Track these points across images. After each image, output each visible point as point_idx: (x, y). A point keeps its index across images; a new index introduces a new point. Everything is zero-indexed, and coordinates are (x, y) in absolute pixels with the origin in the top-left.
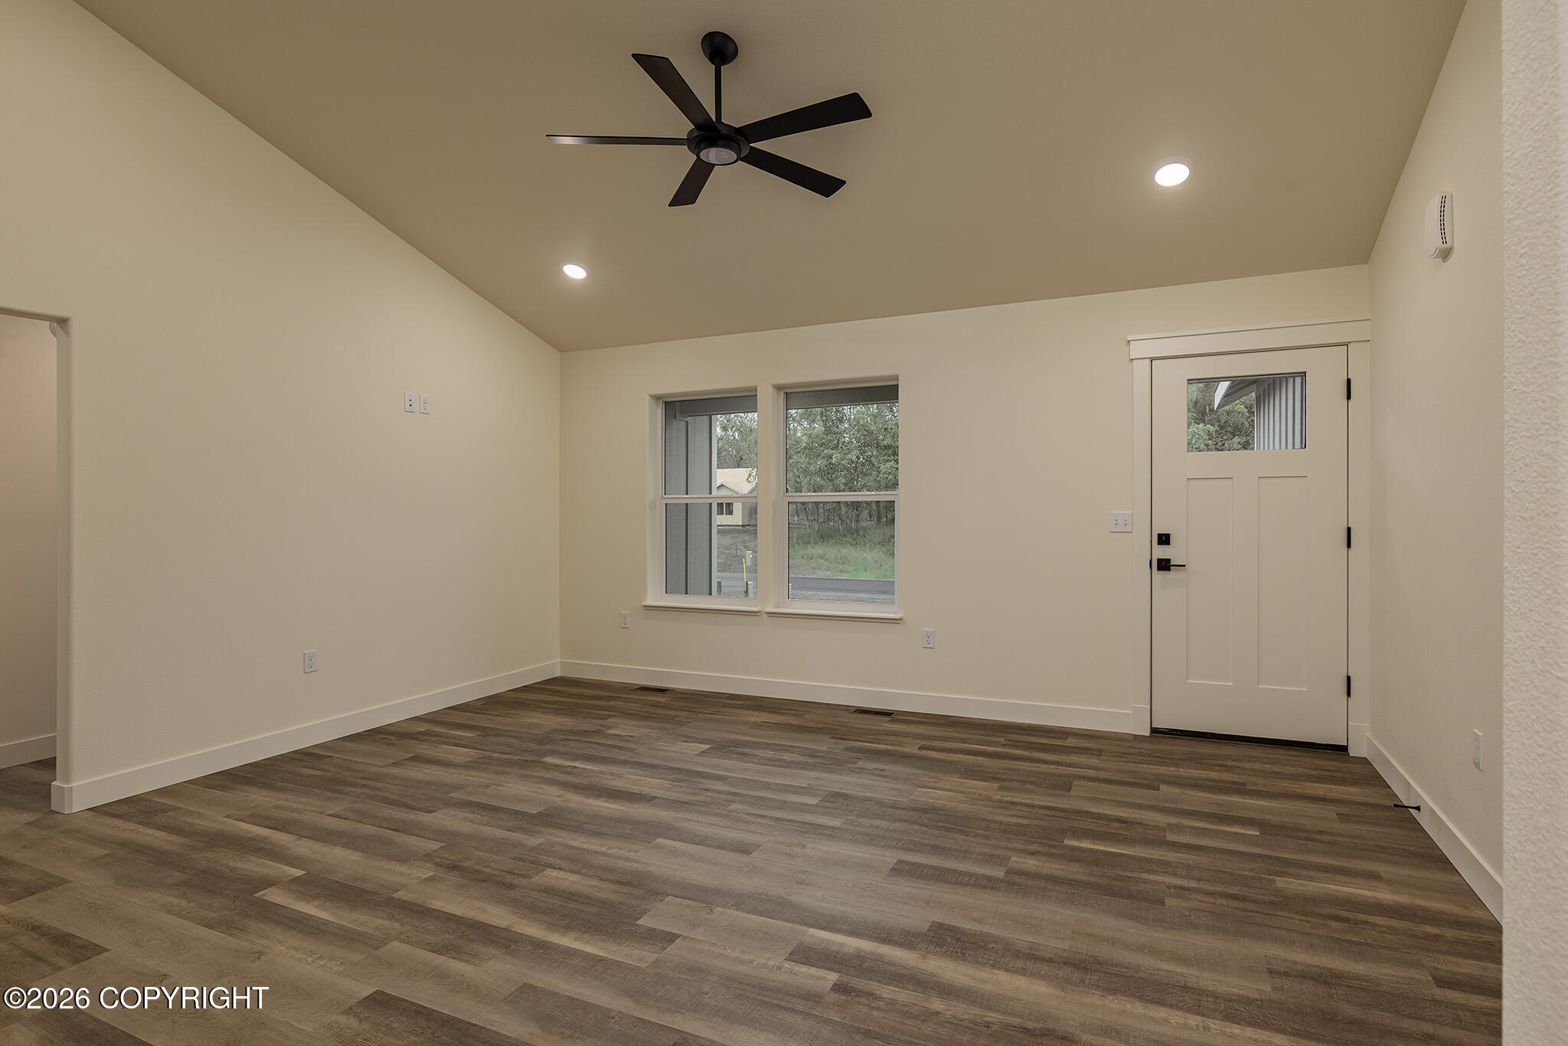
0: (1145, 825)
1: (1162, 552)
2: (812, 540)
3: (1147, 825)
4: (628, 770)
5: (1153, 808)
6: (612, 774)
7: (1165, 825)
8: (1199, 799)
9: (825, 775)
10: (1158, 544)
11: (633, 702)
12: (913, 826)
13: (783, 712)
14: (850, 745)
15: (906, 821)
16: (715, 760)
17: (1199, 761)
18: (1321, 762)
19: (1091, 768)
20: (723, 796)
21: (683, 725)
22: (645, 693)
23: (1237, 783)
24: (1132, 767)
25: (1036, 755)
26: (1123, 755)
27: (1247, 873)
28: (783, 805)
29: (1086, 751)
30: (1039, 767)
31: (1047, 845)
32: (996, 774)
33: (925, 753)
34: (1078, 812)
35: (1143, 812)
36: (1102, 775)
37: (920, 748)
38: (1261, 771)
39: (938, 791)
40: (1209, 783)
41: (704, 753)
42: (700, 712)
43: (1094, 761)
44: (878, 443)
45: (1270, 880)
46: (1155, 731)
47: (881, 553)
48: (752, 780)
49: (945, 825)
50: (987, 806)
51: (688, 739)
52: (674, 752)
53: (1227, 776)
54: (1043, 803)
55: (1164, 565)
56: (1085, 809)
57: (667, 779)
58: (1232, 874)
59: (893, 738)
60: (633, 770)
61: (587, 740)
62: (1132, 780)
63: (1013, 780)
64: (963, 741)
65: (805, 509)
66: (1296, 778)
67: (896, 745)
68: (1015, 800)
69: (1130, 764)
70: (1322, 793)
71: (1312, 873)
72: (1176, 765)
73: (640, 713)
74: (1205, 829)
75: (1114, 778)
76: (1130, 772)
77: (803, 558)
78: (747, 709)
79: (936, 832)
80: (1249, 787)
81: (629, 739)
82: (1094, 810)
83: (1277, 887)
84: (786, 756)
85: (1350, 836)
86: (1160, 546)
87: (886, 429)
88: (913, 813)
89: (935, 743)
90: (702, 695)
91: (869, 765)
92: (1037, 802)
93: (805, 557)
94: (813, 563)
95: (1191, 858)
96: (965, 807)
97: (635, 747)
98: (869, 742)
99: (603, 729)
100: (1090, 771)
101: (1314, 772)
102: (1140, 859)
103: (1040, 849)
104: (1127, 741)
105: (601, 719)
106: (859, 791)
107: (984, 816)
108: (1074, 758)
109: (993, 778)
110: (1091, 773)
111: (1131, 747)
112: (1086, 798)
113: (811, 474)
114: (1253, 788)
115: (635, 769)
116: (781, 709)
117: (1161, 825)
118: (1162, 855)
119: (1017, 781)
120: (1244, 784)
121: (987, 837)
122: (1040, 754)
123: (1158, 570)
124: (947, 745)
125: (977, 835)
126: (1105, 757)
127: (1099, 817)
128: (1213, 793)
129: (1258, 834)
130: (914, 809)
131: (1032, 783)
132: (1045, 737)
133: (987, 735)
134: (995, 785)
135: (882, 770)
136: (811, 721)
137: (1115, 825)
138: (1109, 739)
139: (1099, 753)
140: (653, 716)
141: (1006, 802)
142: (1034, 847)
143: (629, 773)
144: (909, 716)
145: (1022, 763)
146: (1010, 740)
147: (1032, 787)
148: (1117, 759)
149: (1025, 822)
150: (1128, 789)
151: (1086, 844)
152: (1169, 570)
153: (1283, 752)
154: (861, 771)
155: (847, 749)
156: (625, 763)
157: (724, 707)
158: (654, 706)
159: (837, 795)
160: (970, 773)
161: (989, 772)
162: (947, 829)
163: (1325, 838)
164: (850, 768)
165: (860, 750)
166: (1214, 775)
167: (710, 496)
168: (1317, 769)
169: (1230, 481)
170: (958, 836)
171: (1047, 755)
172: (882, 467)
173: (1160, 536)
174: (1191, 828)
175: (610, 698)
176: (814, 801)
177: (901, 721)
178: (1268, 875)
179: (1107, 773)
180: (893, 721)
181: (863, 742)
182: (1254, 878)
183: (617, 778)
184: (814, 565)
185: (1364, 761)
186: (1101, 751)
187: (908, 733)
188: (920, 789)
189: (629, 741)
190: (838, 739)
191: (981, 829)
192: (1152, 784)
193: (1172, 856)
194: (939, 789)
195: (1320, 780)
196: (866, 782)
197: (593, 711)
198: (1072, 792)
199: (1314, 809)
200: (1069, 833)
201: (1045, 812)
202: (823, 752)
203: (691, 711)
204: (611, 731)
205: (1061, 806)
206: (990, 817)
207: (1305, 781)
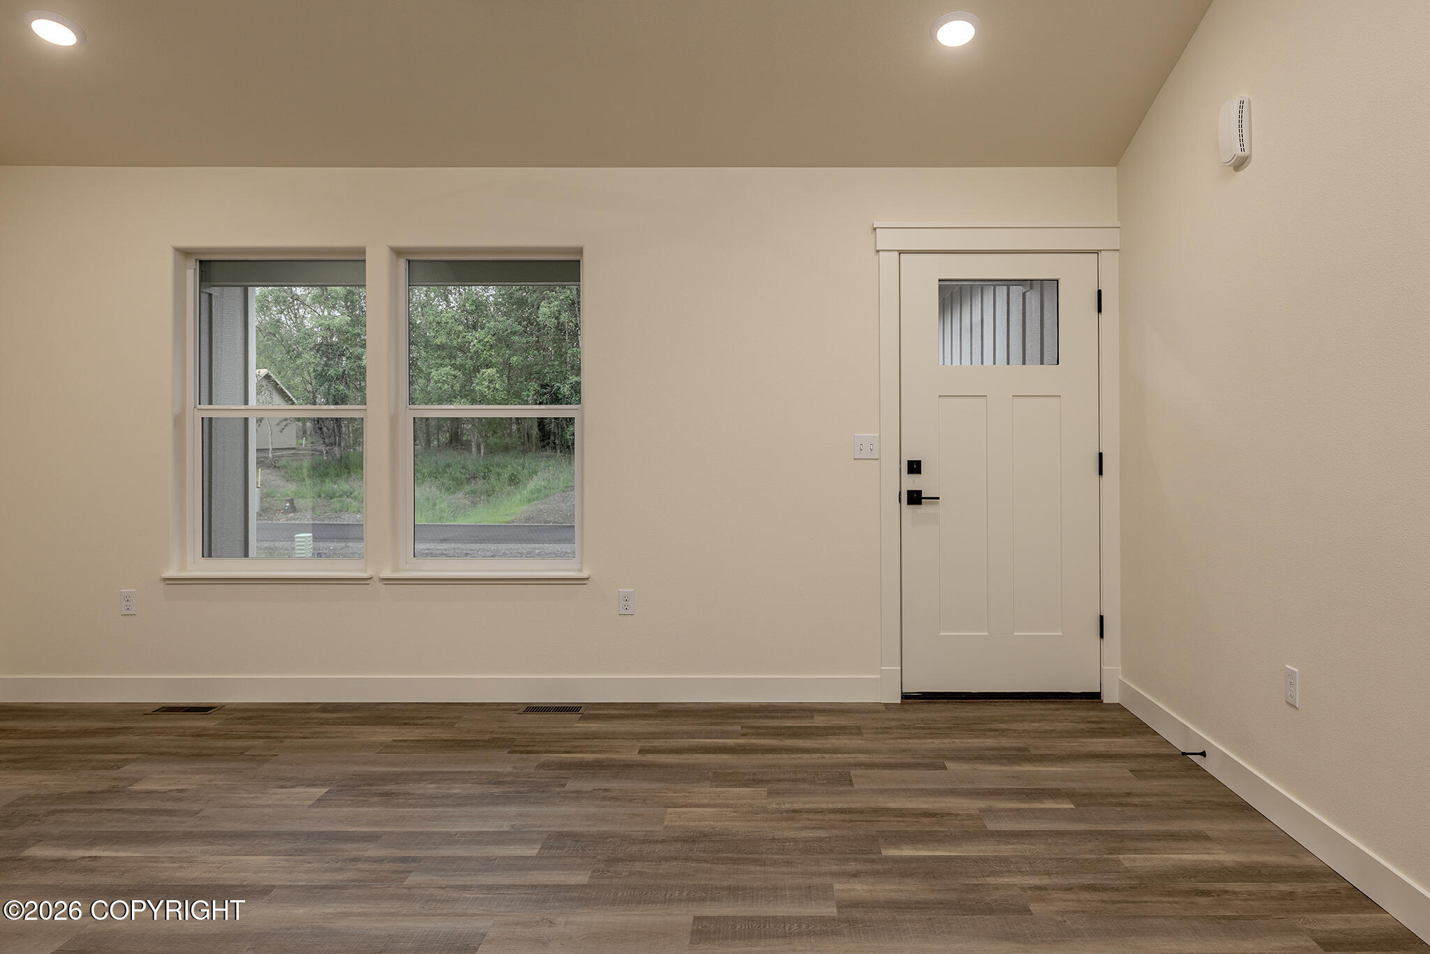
0: (957, 815)
1: (913, 483)
2: (331, 470)
3: (960, 815)
4: (200, 848)
5: (951, 792)
6: (172, 859)
7: (978, 812)
8: (993, 773)
9: (532, 809)
10: (908, 473)
11: (158, 734)
12: (688, 864)
13: (422, 722)
14: (542, 760)
15: (676, 859)
16: (345, 809)
17: (969, 728)
18: (1084, 714)
19: (859, 751)
20: (387, 866)
21: (267, 761)
22: (173, 715)
23: (1019, 749)
24: (903, 744)
25: (789, 742)
26: (886, 730)
27: (1088, 856)
28: (489, 864)
29: (842, 730)
30: (801, 758)
31: (866, 861)
32: (755, 774)
33: (650, 758)
34: (876, 811)
35: (945, 799)
36: (876, 758)
37: (642, 751)
38: (1034, 731)
39: (698, 809)
40: (992, 753)
41: (320, 801)
42: (287, 737)
43: (856, 742)
44: (427, 341)
45: (1114, 860)
46: (906, 697)
47: (434, 488)
48: (421, 833)
49: (729, 855)
50: (767, 820)
51: (284, 782)
52: (269, 806)
53: (1006, 742)
54: (830, 806)
55: (915, 498)
56: (882, 805)
57: (277, 853)
58: (1077, 860)
59: (596, 742)
60: (209, 847)
61: (98, 807)
62: (913, 761)
63: (780, 780)
64: (691, 735)
65: (320, 429)
66: (1072, 734)
67: (605, 752)
68: (797, 806)
69: (898, 741)
70: (1103, 749)
71: (1149, 845)
72: (947, 736)
73: (179, 750)
74: (1019, 810)
75: (892, 761)
76: (904, 751)
77: (320, 496)
78: (359, 724)
79: (722, 868)
80: (1033, 752)
81: (179, 795)
82: (893, 805)
83: (1126, 868)
84: (457, 789)
85: (1156, 795)
86: (910, 475)
87: (438, 323)
88: (679, 845)
89: (657, 743)
90: (274, 710)
91: (587, 785)
92: (824, 806)
93: (323, 495)
94: (336, 503)
95: (1024, 848)
96: (740, 827)
97: (195, 807)
98: (568, 752)
99: (123, 784)
100: (860, 756)
101: (1082, 726)
102: (976, 860)
103: (860, 867)
104: (878, 712)
105: (112, 768)
106: (590, 826)
107: (771, 835)
108: (833, 742)
109: (754, 781)
110: (862, 758)
111: (888, 719)
112: (874, 791)
113: (330, 379)
114: (1037, 752)
115: (212, 844)
116: (413, 718)
117: (973, 812)
118: (995, 851)
119: (785, 780)
120: (1026, 749)
121: (788, 863)
122: (793, 741)
123: (909, 503)
124: (673, 743)
125: (775, 863)
126: (868, 736)
127: (902, 813)
128: (1002, 764)
129: (1072, 806)
130: (677, 840)
131: (804, 780)
132: (788, 718)
133: (716, 724)
134: (762, 790)
135: (606, 790)
136: (468, 731)
137: (925, 820)
138: (860, 713)
139: (857, 731)
140: (205, 752)
141: (787, 811)
142: (851, 867)
143: (205, 853)
144: (603, 709)
145: (779, 756)
146: (748, 727)
147: (806, 786)
148: (880, 736)
149: (823, 834)
150: (915, 773)
151: (908, 852)
152: (920, 503)
153: (1042, 707)
154: (578, 795)
155: (543, 766)
156: (189, 837)
157: (322, 724)
158: (199, 736)
159: (560, 836)
160: (721, 777)
161: (744, 773)
162: (734, 861)
163: (1136, 800)
164: (559, 793)
165: (562, 766)
166: (991, 742)
167: (247, 407)
168: (1083, 722)
169: (984, 400)
170: (752, 868)
171: (801, 741)
172: (434, 373)
173: (910, 463)
174: (1005, 810)
175: (110, 732)
176: (533, 851)
177: (597, 718)
178: (1109, 854)
179: (881, 756)
180: (586, 718)
181: (559, 752)
182: (1098, 861)
183: (184, 865)
184: (338, 506)
185: (1118, 707)
186: (859, 728)
187: (614, 733)
188: (669, 810)
189: (180, 799)
190: (522, 752)
191: (776, 854)
192: (935, 763)
193: (1006, 850)
194: (695, 806)
195: (1093, 733)
196: (592, 810)
197: (89, 757)
198: (856, 786)
199: (1107, 768)
200: (881, 840)
201: (839, 817)
202: (509, 774)
203: (270, 738)
204: (138, 787)
205: (853, 806)
206: (779, 834)
207: (1080, 737)
